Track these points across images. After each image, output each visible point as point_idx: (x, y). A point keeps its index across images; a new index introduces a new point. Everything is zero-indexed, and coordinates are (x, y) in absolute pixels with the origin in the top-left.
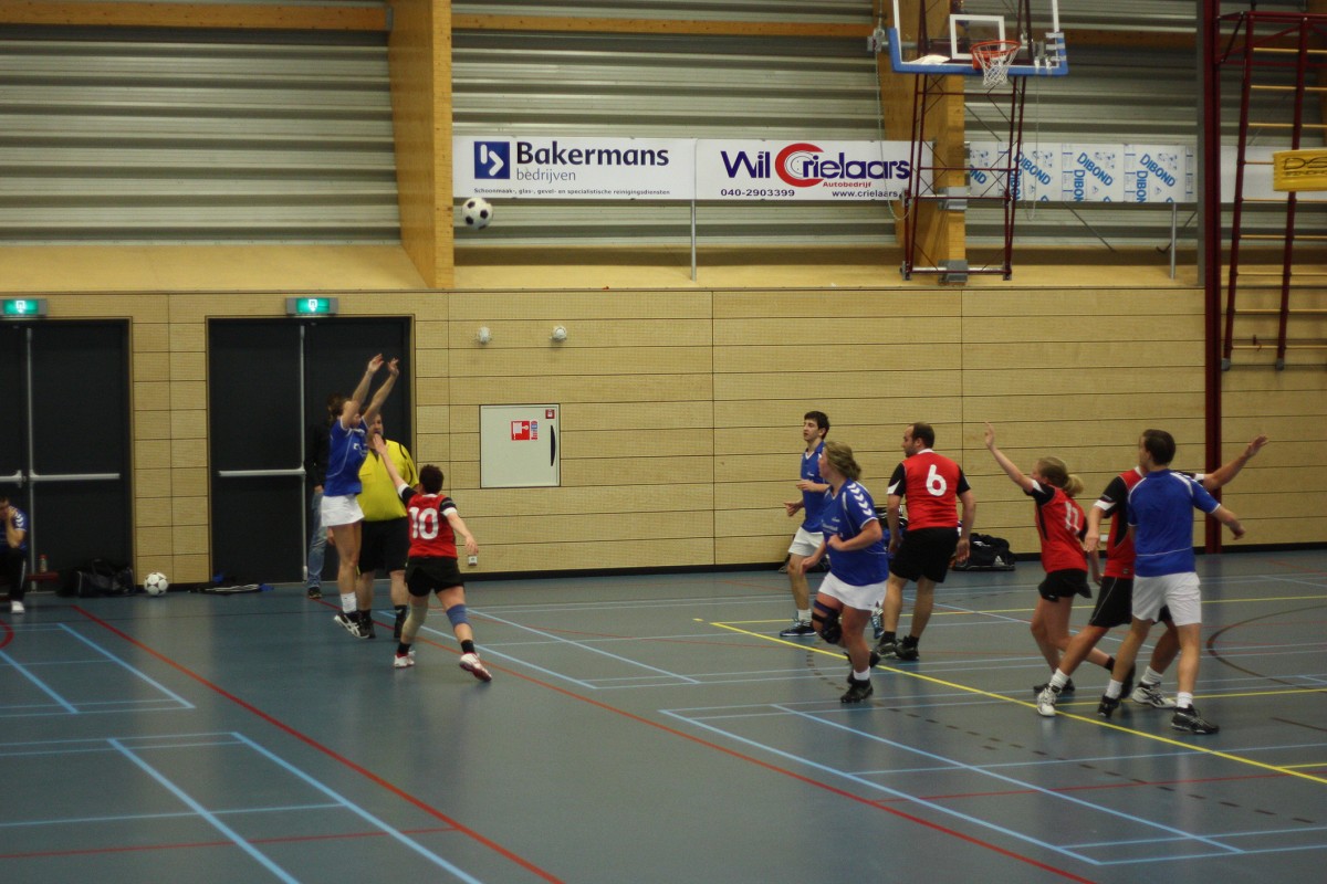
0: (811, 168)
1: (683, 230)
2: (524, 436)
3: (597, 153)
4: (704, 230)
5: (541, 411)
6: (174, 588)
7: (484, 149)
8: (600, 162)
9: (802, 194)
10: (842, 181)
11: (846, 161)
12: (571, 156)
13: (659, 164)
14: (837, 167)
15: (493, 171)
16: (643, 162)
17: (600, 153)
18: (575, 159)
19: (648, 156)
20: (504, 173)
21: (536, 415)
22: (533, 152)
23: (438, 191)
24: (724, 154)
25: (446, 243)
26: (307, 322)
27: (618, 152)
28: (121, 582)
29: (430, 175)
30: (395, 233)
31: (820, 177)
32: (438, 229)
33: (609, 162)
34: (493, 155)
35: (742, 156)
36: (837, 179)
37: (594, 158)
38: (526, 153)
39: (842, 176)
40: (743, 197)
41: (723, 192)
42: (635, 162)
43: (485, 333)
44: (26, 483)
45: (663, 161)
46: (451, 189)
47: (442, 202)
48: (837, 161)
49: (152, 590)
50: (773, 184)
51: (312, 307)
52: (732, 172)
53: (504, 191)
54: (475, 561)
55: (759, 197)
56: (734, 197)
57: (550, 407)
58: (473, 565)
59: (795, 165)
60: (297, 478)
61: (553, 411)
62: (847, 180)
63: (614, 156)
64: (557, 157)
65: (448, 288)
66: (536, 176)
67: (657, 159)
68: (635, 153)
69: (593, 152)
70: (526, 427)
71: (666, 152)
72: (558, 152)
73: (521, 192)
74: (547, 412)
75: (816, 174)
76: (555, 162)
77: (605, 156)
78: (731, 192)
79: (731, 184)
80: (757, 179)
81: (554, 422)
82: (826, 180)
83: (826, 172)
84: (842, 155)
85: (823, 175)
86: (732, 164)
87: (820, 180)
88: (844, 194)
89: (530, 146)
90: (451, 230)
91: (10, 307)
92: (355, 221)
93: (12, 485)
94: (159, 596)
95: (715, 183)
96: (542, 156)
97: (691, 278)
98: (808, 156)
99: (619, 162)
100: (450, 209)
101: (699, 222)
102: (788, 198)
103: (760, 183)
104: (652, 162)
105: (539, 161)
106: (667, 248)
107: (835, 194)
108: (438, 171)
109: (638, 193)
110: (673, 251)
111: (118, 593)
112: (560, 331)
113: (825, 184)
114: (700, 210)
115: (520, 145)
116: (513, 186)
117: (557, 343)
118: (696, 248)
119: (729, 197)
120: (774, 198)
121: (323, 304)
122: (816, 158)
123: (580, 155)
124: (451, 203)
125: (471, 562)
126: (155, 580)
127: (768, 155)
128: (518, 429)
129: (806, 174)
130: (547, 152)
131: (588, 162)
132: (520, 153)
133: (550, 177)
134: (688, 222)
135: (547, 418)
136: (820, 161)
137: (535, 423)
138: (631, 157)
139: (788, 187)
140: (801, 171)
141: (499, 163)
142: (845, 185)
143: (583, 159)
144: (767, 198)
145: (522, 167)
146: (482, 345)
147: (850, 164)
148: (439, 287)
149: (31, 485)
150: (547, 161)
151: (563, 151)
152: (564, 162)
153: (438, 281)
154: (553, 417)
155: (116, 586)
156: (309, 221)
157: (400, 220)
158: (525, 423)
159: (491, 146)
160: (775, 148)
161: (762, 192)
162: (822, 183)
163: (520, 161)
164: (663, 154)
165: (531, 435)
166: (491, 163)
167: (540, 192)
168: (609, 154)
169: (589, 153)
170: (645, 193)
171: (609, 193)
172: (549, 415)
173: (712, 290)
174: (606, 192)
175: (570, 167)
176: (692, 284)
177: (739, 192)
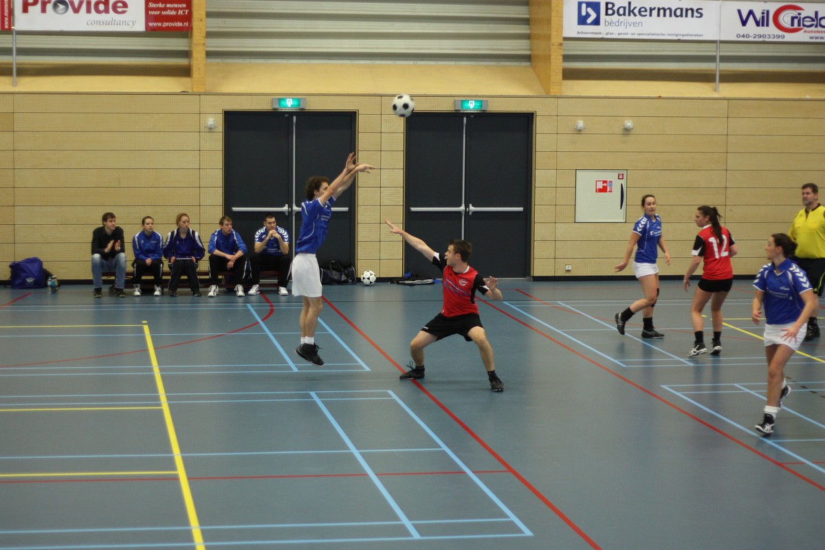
0: (796, 21)
1: (711, 59)
2: (604, 190)
3: (656, 10)
4: (724, 59)
5: (615, 175)
6: (379, 280)
7: (584, 6)
8: (659, 15)
9: (789, 37)
10: (816, 29)
11: (819, 16)
12: (640, 11)
13: (697, 17)
14: (813, 20)
15: (589, 21)
16: (686, 16)
17: (659, 9)
18: (643, 13)
19: (690, 12)
20: (596, 22)
21: (611, 176)
22: (616, 9)
23: (554, 33)
24: (739, 12)
25: (558, 65)
26: (468, 115)
27: (670, 9)
28: (347, 276)
29: (549, 21)
30: (528, 58)
31: (802, 27)
32: (552, 57)
33: (665, 15)
34: (590, 10)
35: (751, 13)
36: (813, 28)
37: (655, 13)
38: (611, 9)
39: (816, 26)
40: (751, 39)
41: (738, 36)
42: (681, 15)
43: (581, 124)
44: (290, 213)
45: (699, 15)
46: (562, 32)
47: (555, 40)
48: (813, 16)
49: (366, 281)
50: (771, 31)
51: (471, 106)
52: (744, 23)
53: (596, 33)
54: (570, 269)
55: (761, 39)
56: (745, 39)
57: (621, 172)
58: (569, 271)
59: (785, 19)
60: (459, 213)
61: (623, 175)
62: (819, 29)
63: (668, 12)
64: (631, 12)
65: (558, 94)
66: (617, 24)
67: (696, 14)
68: (682, 9)
69: (654, 9)
70: (605, 185)
71: (701, 9)
72: (632, 9)
73: (607, 34)
74: (619, 175)
75: (799, 25)
76: (629, 15)
77: (662, 11)
78: (743, 36)
79: (743, 30)
80: (760, 28)
81: (623, 182)
82: (806, 29)
83: (806, 23)
84: (816, 13)
85: (804, 25)
86: (744, 18)
87: (801, 29)
88: (817, 38)
89: (613, 5)
90: (561, 58)
91: (283, 103)
92: (502, 50)
93: (283, 213)
94: (370, 285)
95: (733, 29)
96: (621, 11)
97: (715, 90)
98: (794, 13)
99: (671, 16)
100: (561, 44)
101: (722, 54)
102: (780, 40)
103: (762, 30)
104: (692, 16)
105: (619, 15)
106: (702, 70)
107: (811, 38)
108: (554, 20)
109: (683, 36)
110: (705, 72)
111: (345, 282)
112: (629, 124)
113: (805, 31)
114: (722, 45)
115: (607, 4)
116: (602, 30)
117: (627, 131)
118: (720, 71)
119: (741, 39)
120: (771, 40)
121: (478, 104)
122: (799, 14)
123: (646, 11)
124: (561, 41)
125: (567, 269)
126: (368, 275)
127: (768, 12)
128: (600, 186)
129: (792, 24)
130: (625, 8)
131: (651, 15)
132: (607, 9)
133: (627, 24)
134: (714, 54)
135: (619, 178)
136: (802, 16)
137: (611, 182)
138: (678, 12)
139: (780, 33)
140: (790, 22)
141: (593, 16)
142: (818, 32)
143: (648, 13)
144: (766, 40)
145: (608, 18)
146: (579, 131)
147: (821, 19)
148: (552, 94)
149: (294, 214)
150: (624, 14)
151: (635, 8)
152: (635, 15)
153: (552, 90)
154: (622, 179)
155: (344, 278)
156: (473, 49)
157: (531, 50)
158: (604, 182)
159: (589, 5)
160: (773, 8)
161: (764, 36)
162: (802, 31)
163: (607, 14)
164: (699, 11)
165: (608, 189)
166: (588, 15)
167: (619, 34)
168: (665, 10)
169: (651, 10)
170: (688, 35)
171: (664, 35)
172: (620, 177)
173: (728, 99)
174: (662, 34)
175: (639, 18)
176: (716, 95)
177: (748, 36)
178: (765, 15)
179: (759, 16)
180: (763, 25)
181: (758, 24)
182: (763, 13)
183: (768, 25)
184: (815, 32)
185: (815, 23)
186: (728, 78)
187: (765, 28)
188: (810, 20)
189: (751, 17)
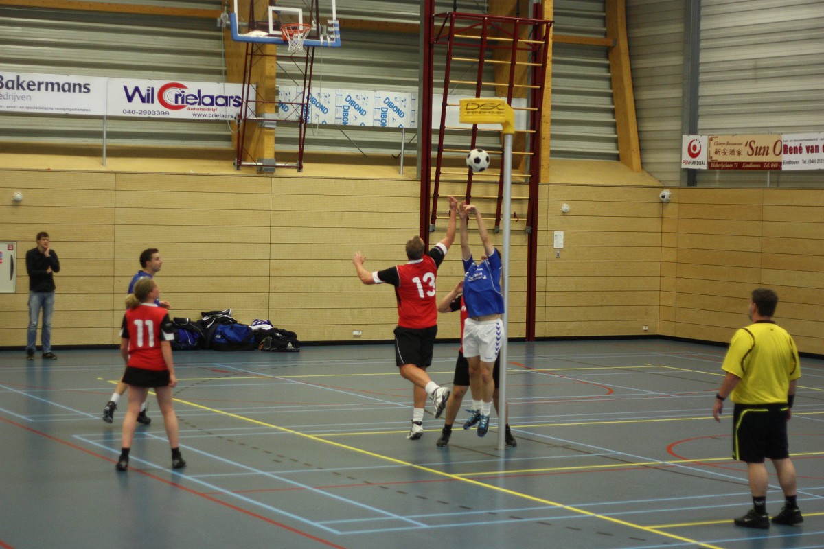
0: (180, 99)
1: (98, 135)
3: (45, 83)
4: (111, 135)
5: (5, 246)
8: (47, 90)
9: (174, 114)
10: (199, 107)
11: (202, 95)
12: (28, 85)
13: (84, 92)
14: (196, 98)
16: (74, 91)
17: (47, 84)
18: (31, 87)
19: (77, 87)
22: (4, 82)
24: (126, 88)
27: (58, 84)
31: (185, 104)
33: (53, 90)
35: (137, 89)
36: (196, 106)
37: (43, 87)
39: (199, 104)
40: (137, 115)
41: (125, 111)
42: (69, 91)
45: (86, 90)
48: (196, 95)
50: (155, 108)
52: (130, 99)
55: (147, 116)
56: (131, 115)
57: (11, 243)
59: (170, 96)
61: (12, 246)
62: (202, 106)
63: (56, 86)
64: (20, 85)
66: (6, 97)
67: (83, 89)
68: (69, 85)
69: (42, 83)
71: (88, 85)
72: (20, 82)
74: (9, 246)
75: (183, 102)
76: (18, 88)
77: (50, 86)
78: (129, 112)
79: (130, 106)
80: (146, 104)
81: (13, 253)
82: (189, 106)
83: (190, 101)
84: (199, 92)
85: (187, 103)
86: (130, 94)
87: (185, 106)
88: (200, 115)
89: (2, 78)
95: (119, 106)
96: (10, 85)
97: (102, 164)
98: (178, 91)
99: (59, 90)
101: (108, 130)
102: (165, 116)
103: (147, 107)
104: (80, 91)
105: (8, 88)
106: (88, 145)
107: (194, 115)
109: (71, 110)
110: (91, 147)
112: (18, 195)
113: (189, 109)
114: (109, 122)
117: (16, 203)
118: (107, 146)
119: (128, 115)
120: (156, 116)
122: (183, 92)
123: (34, 85)
127: (153, 89)
129: (176, 102)
130: (13, 82)
131: (39, 89)
133: (15, 98)
134: (101, 130)
135: (9, 250)
136: (186, 94)
137: (1, 253)
138: (66, 87)
139: (165, 110)
140: (174, 100)
142: (201, 109)
143: (36, 87)
144: (152, 116)
147: (204, 97)
150: (13, 88)
151: (23, 82)
152: (24, 89)
154: (12, 250)
160: (158, 85)
161: (149, 112)
162: (186, 108)
164: (87, 86)
167: (8, 107)
168: (52, 84)
169: (40, 84)
170: (75, 110)
171: (52, 109)
172: (10, 248)
173: (115, 173)
174: (50, 108)
175: (27, 92)
176: (103, 169)
177: (134, 112)
178: (150, 92)
179: (144, 93)
180: (148, 102)
181: (143, 100)
182: (148, 90)
183: (153, 102)
184: (198, 109)
185: (198, 101)
186: (115, 153)
187: (150, 104)
188: (193, 98)
189: (137, 94)
